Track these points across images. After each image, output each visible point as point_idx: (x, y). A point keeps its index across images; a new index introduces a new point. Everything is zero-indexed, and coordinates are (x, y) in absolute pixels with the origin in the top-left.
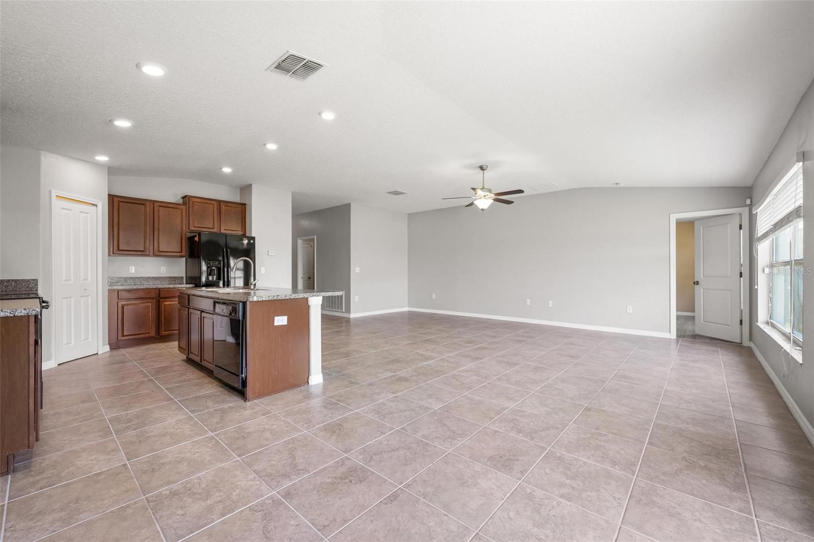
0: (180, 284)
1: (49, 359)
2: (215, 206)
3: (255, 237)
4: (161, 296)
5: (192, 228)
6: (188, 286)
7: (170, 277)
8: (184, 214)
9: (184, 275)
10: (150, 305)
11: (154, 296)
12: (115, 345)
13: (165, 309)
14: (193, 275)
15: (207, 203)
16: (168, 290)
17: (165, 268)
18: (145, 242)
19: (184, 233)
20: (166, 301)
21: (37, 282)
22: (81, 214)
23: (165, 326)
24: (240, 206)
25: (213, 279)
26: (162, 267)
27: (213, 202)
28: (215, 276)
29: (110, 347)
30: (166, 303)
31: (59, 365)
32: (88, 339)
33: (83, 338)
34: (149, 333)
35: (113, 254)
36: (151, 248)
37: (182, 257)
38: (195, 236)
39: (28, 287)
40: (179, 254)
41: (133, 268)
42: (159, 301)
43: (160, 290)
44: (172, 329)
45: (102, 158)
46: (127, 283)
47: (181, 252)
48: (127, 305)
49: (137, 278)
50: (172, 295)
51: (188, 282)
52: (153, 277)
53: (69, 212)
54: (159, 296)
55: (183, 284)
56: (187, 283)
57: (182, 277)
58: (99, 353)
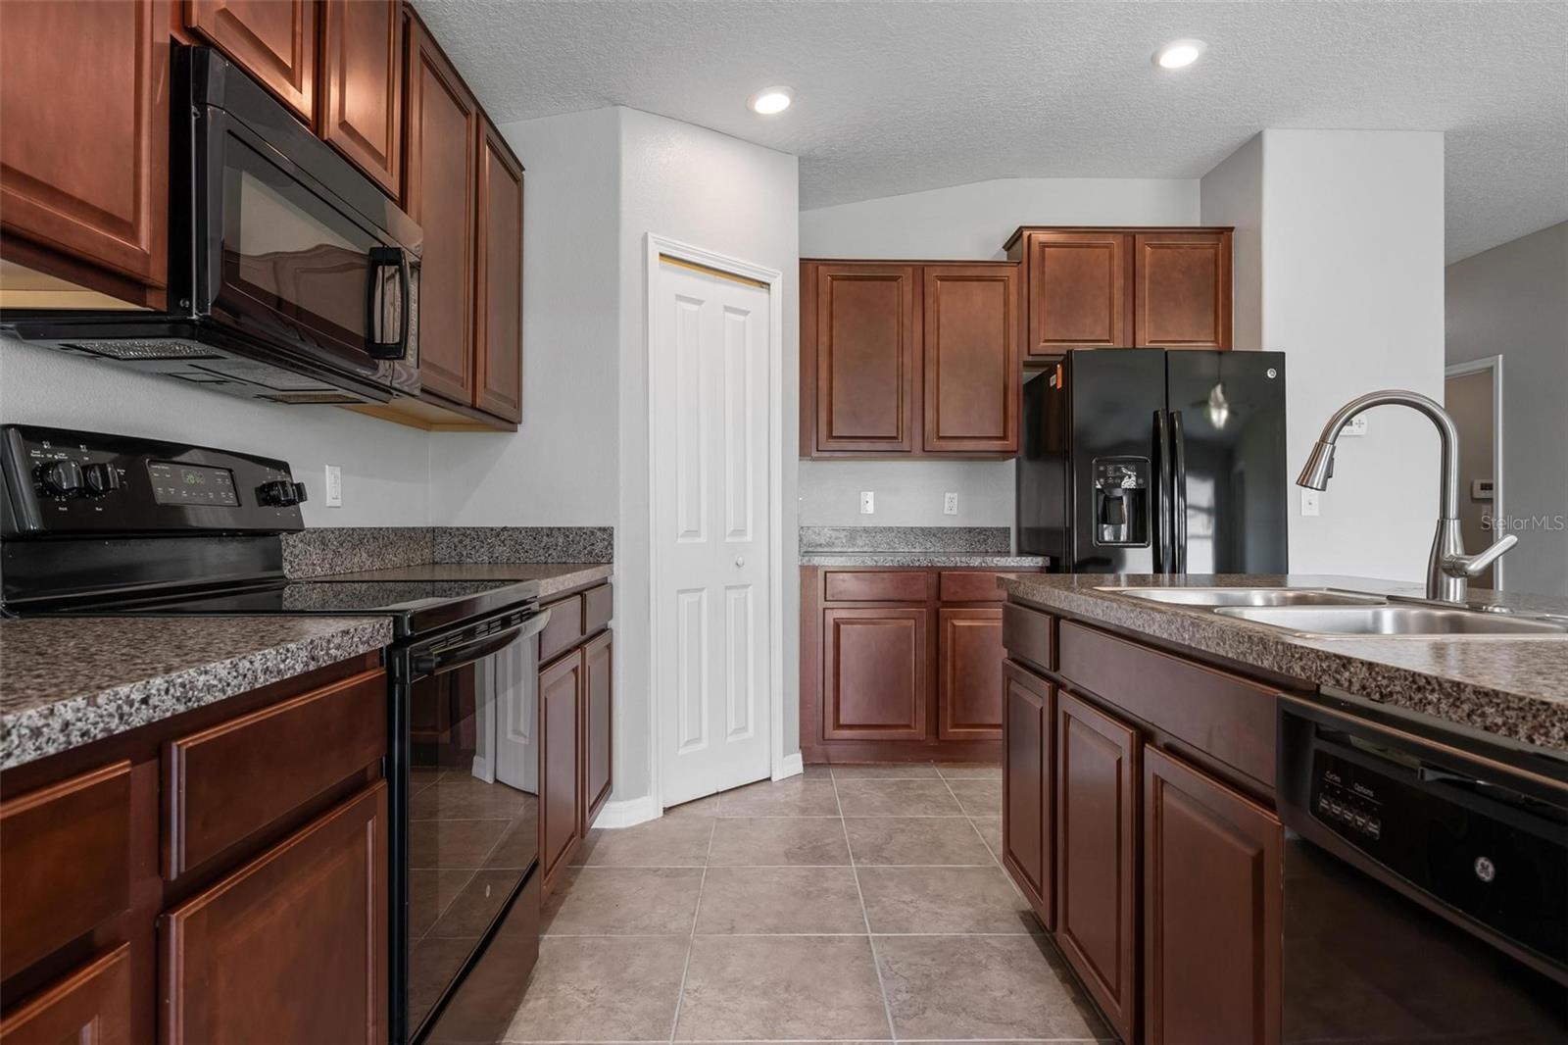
0: (999, 553)
1: (641, 791)
2: (1118, 253)
3: (1281, 356)
4: (944, 597)
5: (1041, 347)
6: (1028, 562)
7: (970, 530)
8: (1013, 299)
9: (1009, 520)
10: (911, 625)
11: (923, 596)
12: (817, 754)
13: (954, 640)
14: (1043, 524)
15: (1089, 246)
16: (965, 575)
17: (955, 495)
18: (899, 408)
19: (1013, 367)
20: (956, 617)
21: (611, 535)
22: (728, 314)
23: (953, 705)
24: (1208, 242)
25: (1117, 535)
26: (948, 495)
27: (1110, 240)
28: (1124, 528)
29: (804, 758)
30: (959, 623)
31: (667, 810)
32: (745, 729)
33: (732, 726)
34: (908, 726)
35: (818, 450)
36: (918, 425)
37: (1005, 455)
38: (1052, 371)
39: (590, 553)
40: (996, 445)
41: (870, 496)
42: (937, 612)
43: (939, 574)
44: (977, 722)
45: (772, 103)
46: (854, 545)
47: (1004, 438)
48: (850, 622)
49: (883, 530)
50: (978, 596)
51: (1027, 549)
52: (922, 529)
53: (694, 308)
54: (939, 598)
55: (1008, 553)
56: (1021, 553)
57: (1007, 530)
58: (773, 779)
